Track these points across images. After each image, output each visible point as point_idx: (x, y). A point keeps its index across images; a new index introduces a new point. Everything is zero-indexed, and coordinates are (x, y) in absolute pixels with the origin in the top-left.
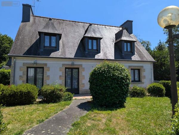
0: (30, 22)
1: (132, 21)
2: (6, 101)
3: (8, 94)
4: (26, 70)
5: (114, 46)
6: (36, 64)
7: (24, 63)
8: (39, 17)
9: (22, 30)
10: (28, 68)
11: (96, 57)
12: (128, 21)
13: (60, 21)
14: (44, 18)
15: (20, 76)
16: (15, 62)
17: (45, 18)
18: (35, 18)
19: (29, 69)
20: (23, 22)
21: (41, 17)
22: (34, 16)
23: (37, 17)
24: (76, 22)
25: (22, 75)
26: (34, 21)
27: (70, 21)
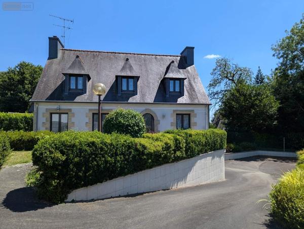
0: (58, 58)
1: (194, 48)
2: (25, 146)
3: (26, 139)
4: (48, 116)
5: (158, 85)
6: (60, 109)
7: (47, 109)
8: (69, 50)
9: (47, 71)
10: (51, 114)
11: (131, 100)
12: (187, 48)
13: (95, 53)
14: (75, 51)
15: (43, 123)
16: (37, 108)
17: (77, 51)
18: (64, 52)
19: (53, 115)
20: (49, 59)
21: (71, 50)
22: (63, 50)
23: (67, 50)
24: (116, 53)
25: (45, 121)
26: (63, 57)
27: (108, 53)
